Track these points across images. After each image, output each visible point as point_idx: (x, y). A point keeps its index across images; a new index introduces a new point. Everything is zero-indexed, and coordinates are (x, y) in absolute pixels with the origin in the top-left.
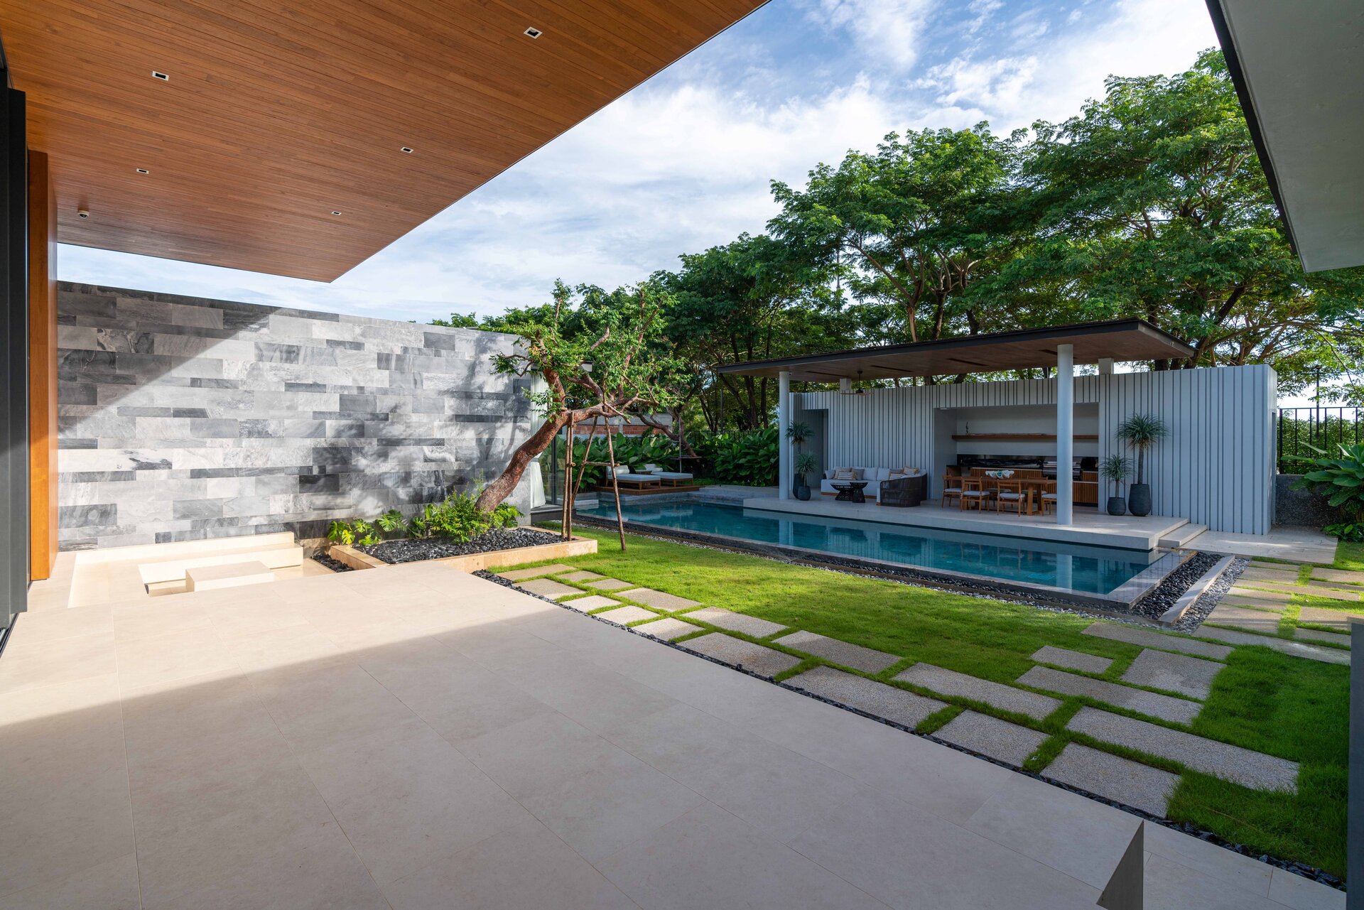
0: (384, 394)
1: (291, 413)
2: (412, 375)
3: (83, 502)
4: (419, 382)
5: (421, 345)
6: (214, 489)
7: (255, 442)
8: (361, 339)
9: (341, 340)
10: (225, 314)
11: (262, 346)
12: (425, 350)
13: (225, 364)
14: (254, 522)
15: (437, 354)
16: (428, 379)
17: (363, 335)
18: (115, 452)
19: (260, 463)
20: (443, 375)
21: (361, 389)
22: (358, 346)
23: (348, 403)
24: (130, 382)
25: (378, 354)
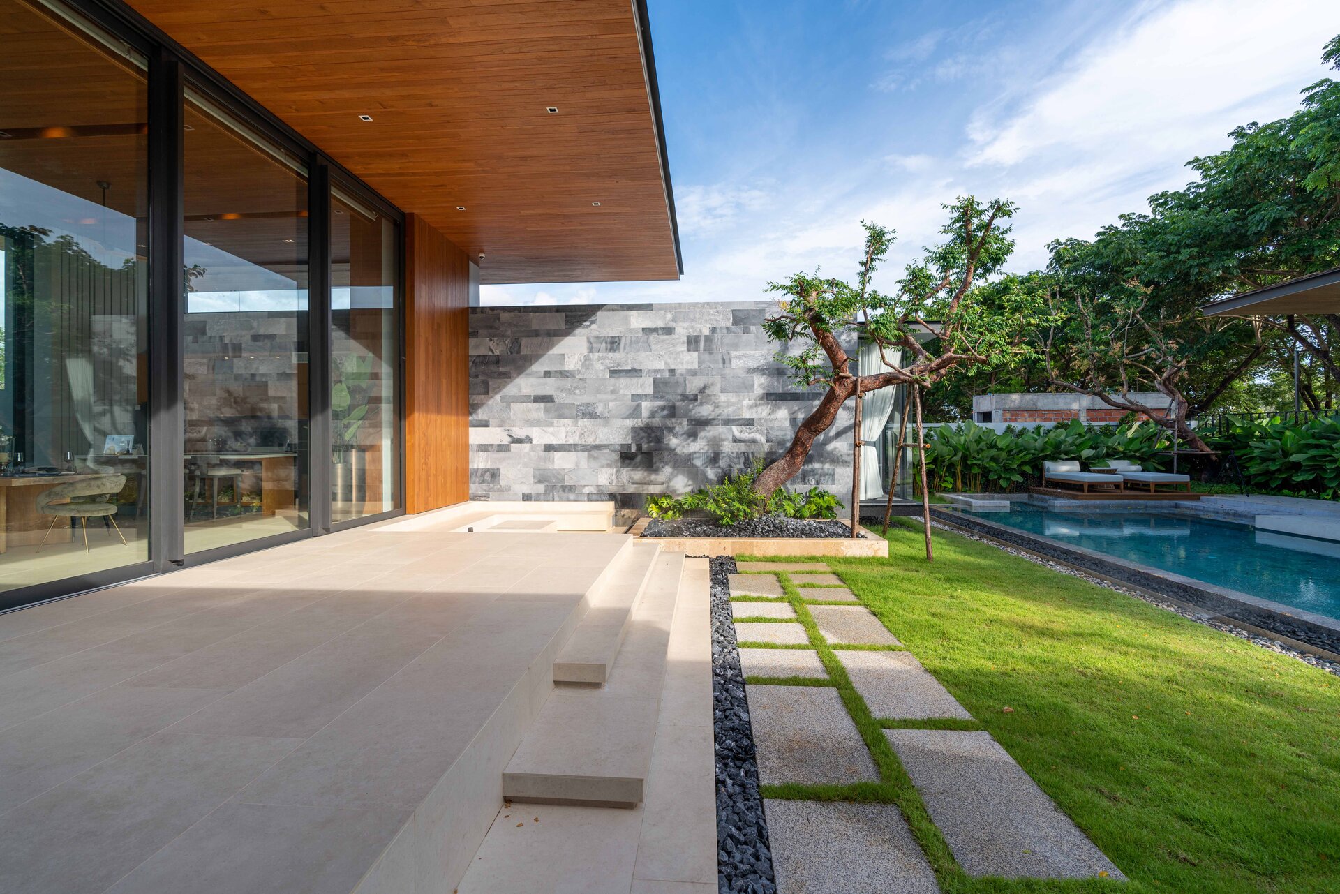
0: (693, 376)
1: (613, 397)
2: (720, 355)
3: (482, 466)
4: (727, 361)
5: (730, 324)
6: (561, 461)
7: (586, 422)
8: (672, 325)
9: (655, 327)
10: (566, 316)
11: (592, 340)
12: (734, 328)
13: (566, 357)
14: (587, 490)
15: (746, 331)
16: (738, 357)
17: (674, 320)
18: (499, 429)
19: (590, 440)
20: (752, 353)
21: (672, 371)
22: (669, 331)
23: (661, 385)
24: (507, 377)
25: (688, 337)
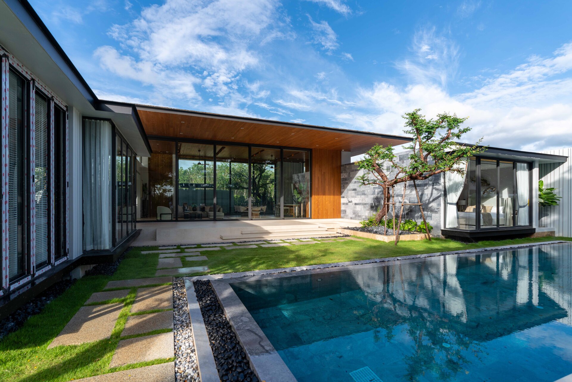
1: (369, 188)
2: (395, 172)
3: (343, 209)
6: (358, 208)
7: (363, 196)
12: (399, 162)
15: (403, 163)
18: (346, 199)
19: (364, 202)
24: (348, 184)
25: (387, 167)
